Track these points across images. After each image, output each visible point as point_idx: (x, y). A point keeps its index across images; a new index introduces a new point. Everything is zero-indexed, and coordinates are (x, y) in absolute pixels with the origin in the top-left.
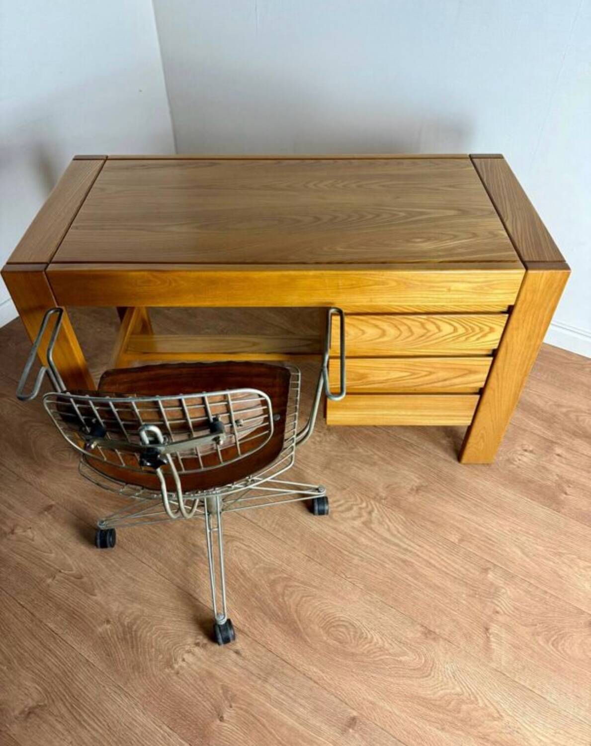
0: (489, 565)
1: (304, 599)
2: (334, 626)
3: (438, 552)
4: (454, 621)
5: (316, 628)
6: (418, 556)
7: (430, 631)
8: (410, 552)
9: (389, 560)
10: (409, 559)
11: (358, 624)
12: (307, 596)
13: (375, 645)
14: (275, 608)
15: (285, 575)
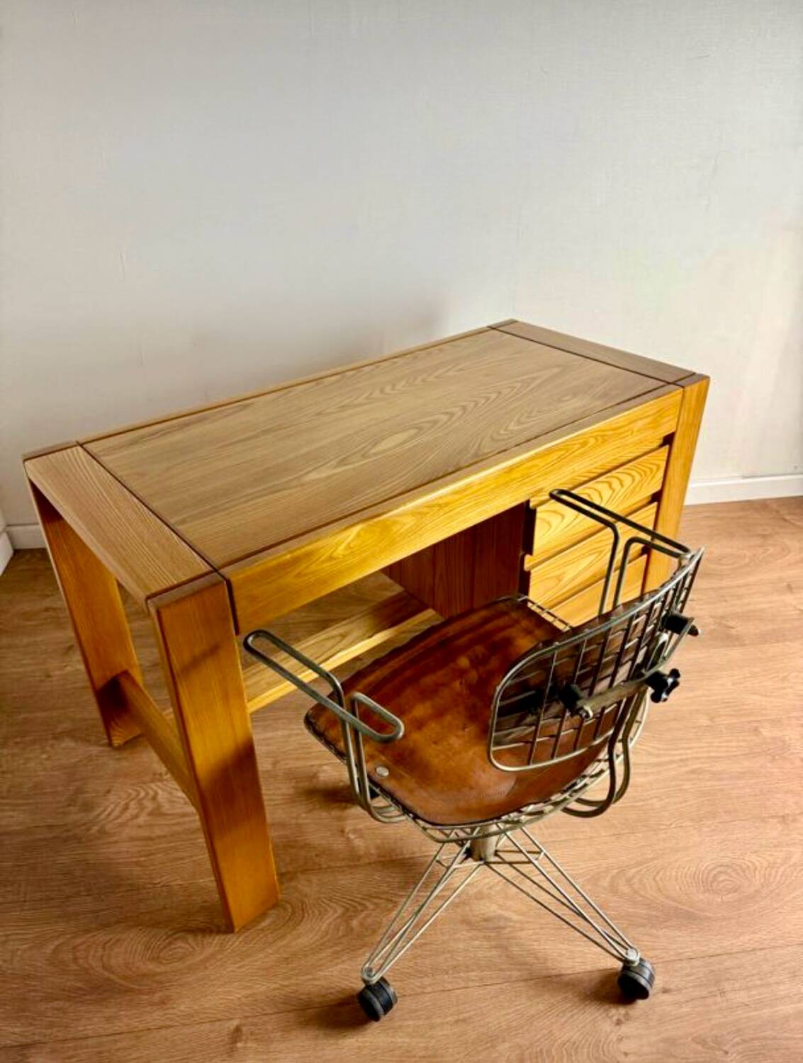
0: (755, 724)
1: (658, 878)
2: (712, 882)
3: (707, 743)
4: (786, 792)
5: (701, 897)
6: (698, 758)
7: (783, 817)
8: (687, 759)
9: (682, 780)
10: (694, 767)
11: (727, 860)
12: (658, 873)
13: (762, 867)
14: (644, 912)
15: (616, 871)
